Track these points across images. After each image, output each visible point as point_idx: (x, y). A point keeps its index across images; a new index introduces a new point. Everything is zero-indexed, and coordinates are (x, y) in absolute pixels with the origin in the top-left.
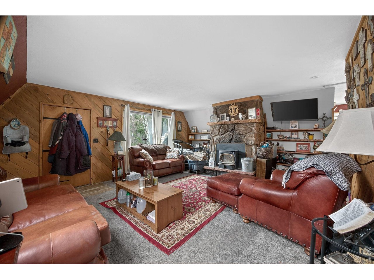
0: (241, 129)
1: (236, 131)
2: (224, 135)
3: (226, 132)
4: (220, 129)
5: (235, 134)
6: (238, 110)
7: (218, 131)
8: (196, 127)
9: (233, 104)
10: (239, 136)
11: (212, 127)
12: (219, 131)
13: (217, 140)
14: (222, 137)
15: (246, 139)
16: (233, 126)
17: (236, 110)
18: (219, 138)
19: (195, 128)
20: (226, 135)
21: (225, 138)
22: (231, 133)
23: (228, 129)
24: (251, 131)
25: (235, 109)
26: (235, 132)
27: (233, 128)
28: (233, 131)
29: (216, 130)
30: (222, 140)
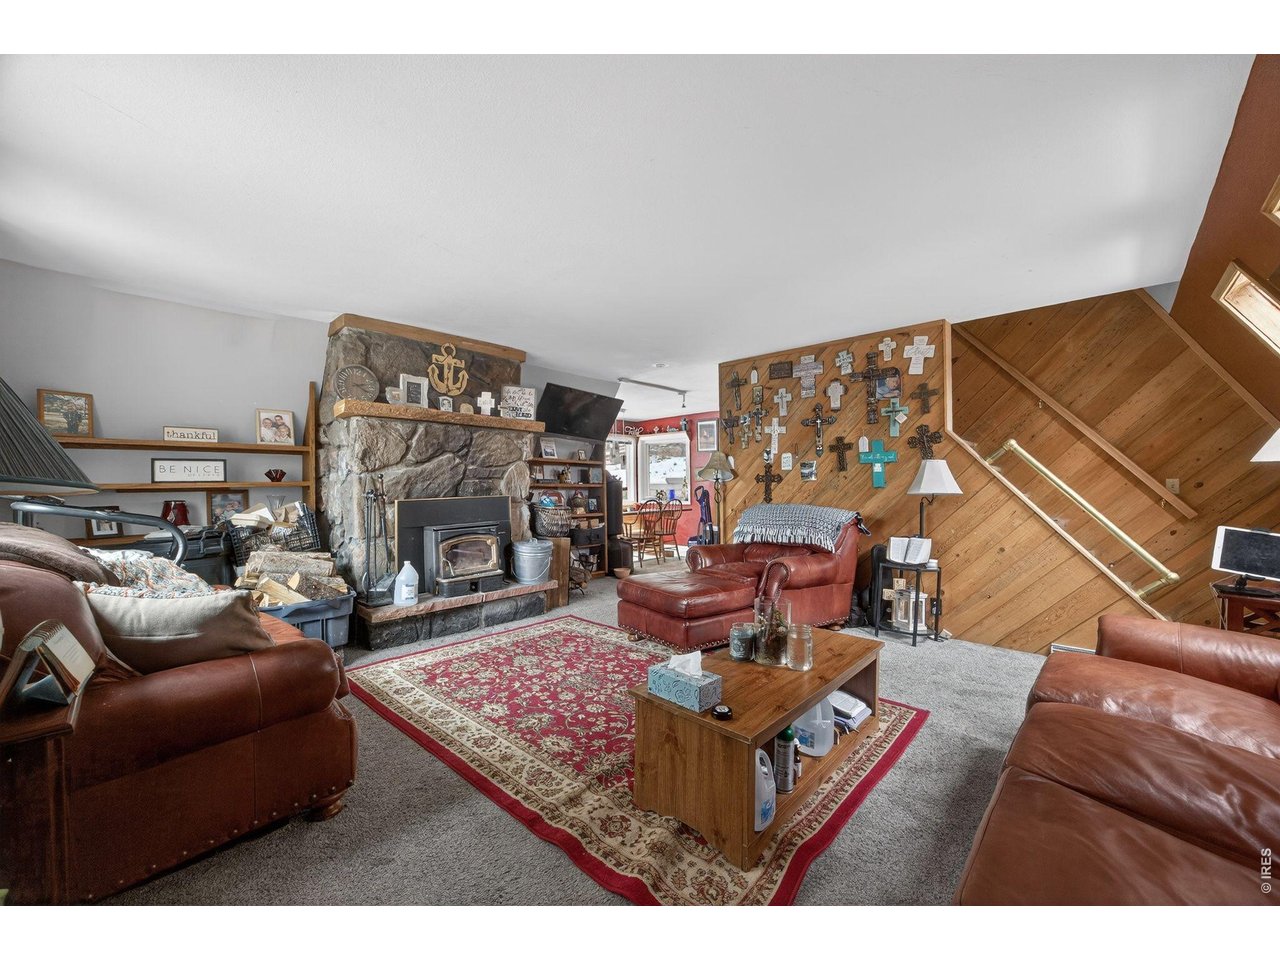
0: (494, 447)
1: (475, 452)
2: (429, 466)
3: (440, 451)
4: (411, 438)
5: (473, 463)
6: (467, 377)
7: (403, 445)
8: (89, 397)
9: (448, 351)
10: (485, 472)
11: (372, 427)
12: (408, 448)
13: (398, 483)
14: (422, 472)
15: (508, 483)
16: (468, 433)
17: (460, 375)
18: (409, 479)
19: (81, 402)
20: (440, 466)
21: (430, 476)
22: (457, 460)
23: (447, 440)
24: (520, 459)
25: (457, 371)
26: (472, 458)
27: (466, 440)
28: (464, 450)
29: (391, 444)
30: (419, 486)
